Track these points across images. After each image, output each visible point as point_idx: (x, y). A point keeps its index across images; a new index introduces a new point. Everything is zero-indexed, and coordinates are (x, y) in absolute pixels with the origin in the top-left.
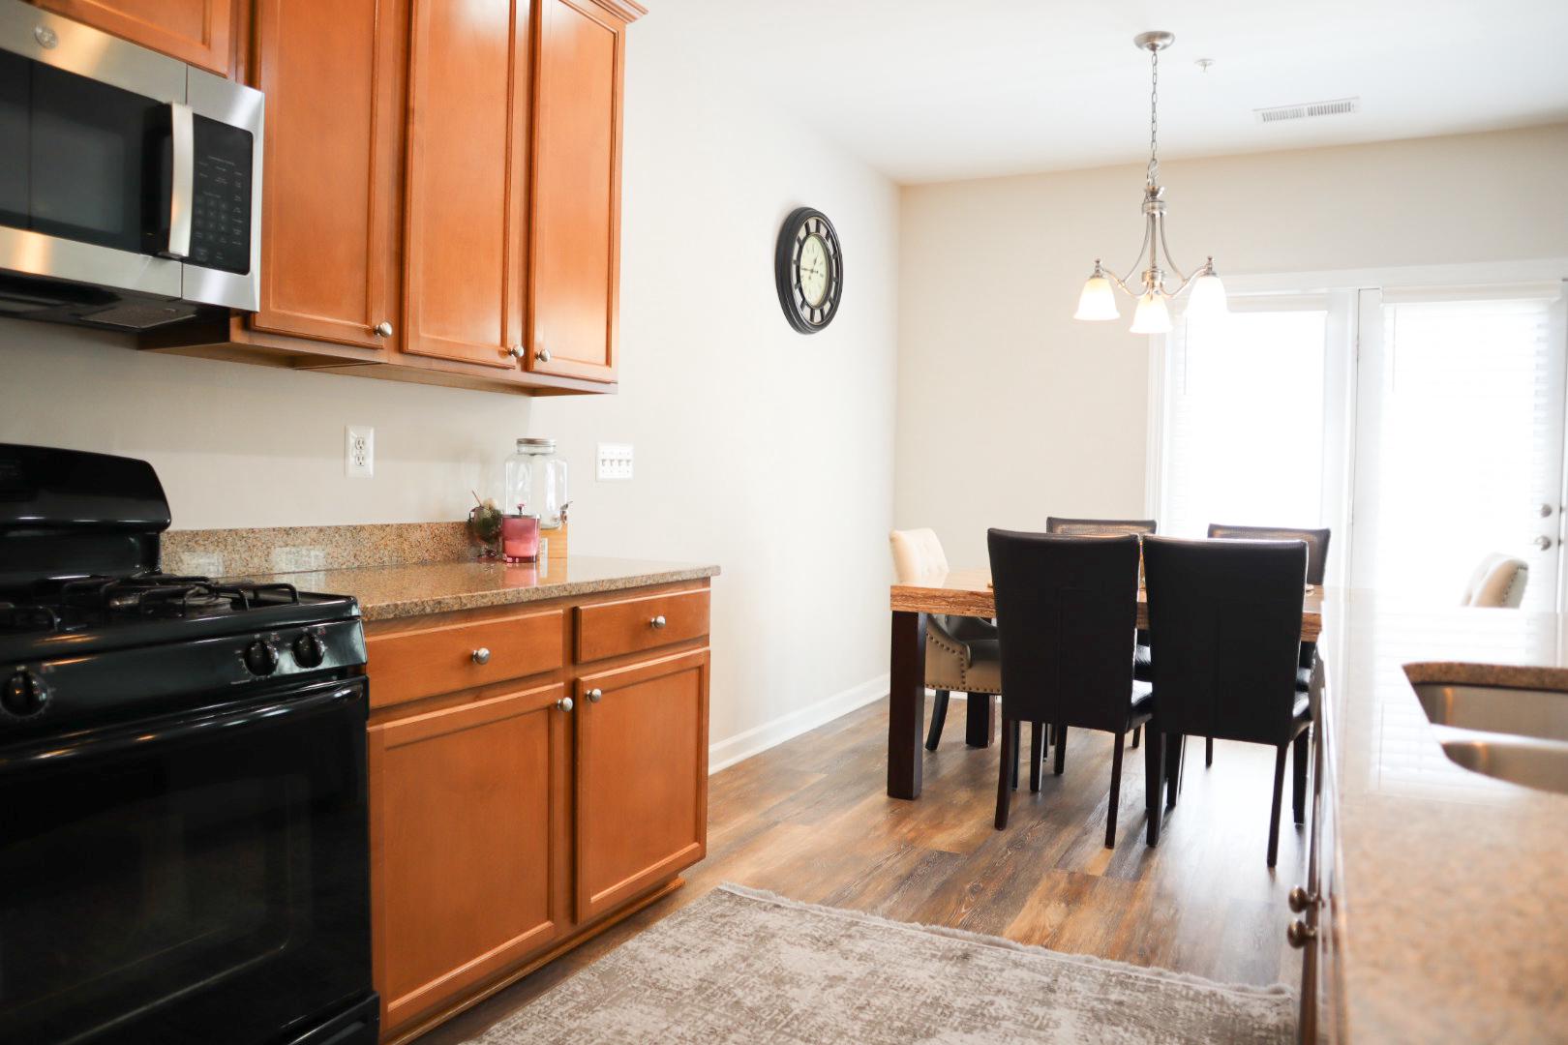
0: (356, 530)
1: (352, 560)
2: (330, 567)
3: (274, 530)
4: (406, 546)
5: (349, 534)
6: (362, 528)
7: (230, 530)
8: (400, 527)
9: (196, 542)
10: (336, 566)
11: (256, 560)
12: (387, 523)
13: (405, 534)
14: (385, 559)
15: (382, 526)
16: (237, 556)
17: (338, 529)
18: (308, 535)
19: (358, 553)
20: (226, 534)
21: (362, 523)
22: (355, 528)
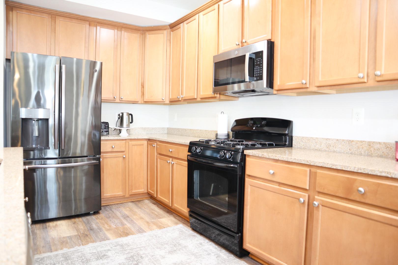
0: (351, 142)
1: (349, 150)
2: (340, 151)
3: (323, 138)
4: (372, 149)
5: (347, 142)
6: (353, 141)
7: (311, 137)
8: (369, 142)
9: (303, 139)
10: (342, 151)
11: (318, 146)
12: (363, 140)
13: (372, 145)
14: (362, 152)
15: (361, 141)
16: (313, 144)
17: (343, 140)
18: (333, 141)
19: (351, 149)
20: (310, 138)
21: (353, 139)
22: (350, 141)
